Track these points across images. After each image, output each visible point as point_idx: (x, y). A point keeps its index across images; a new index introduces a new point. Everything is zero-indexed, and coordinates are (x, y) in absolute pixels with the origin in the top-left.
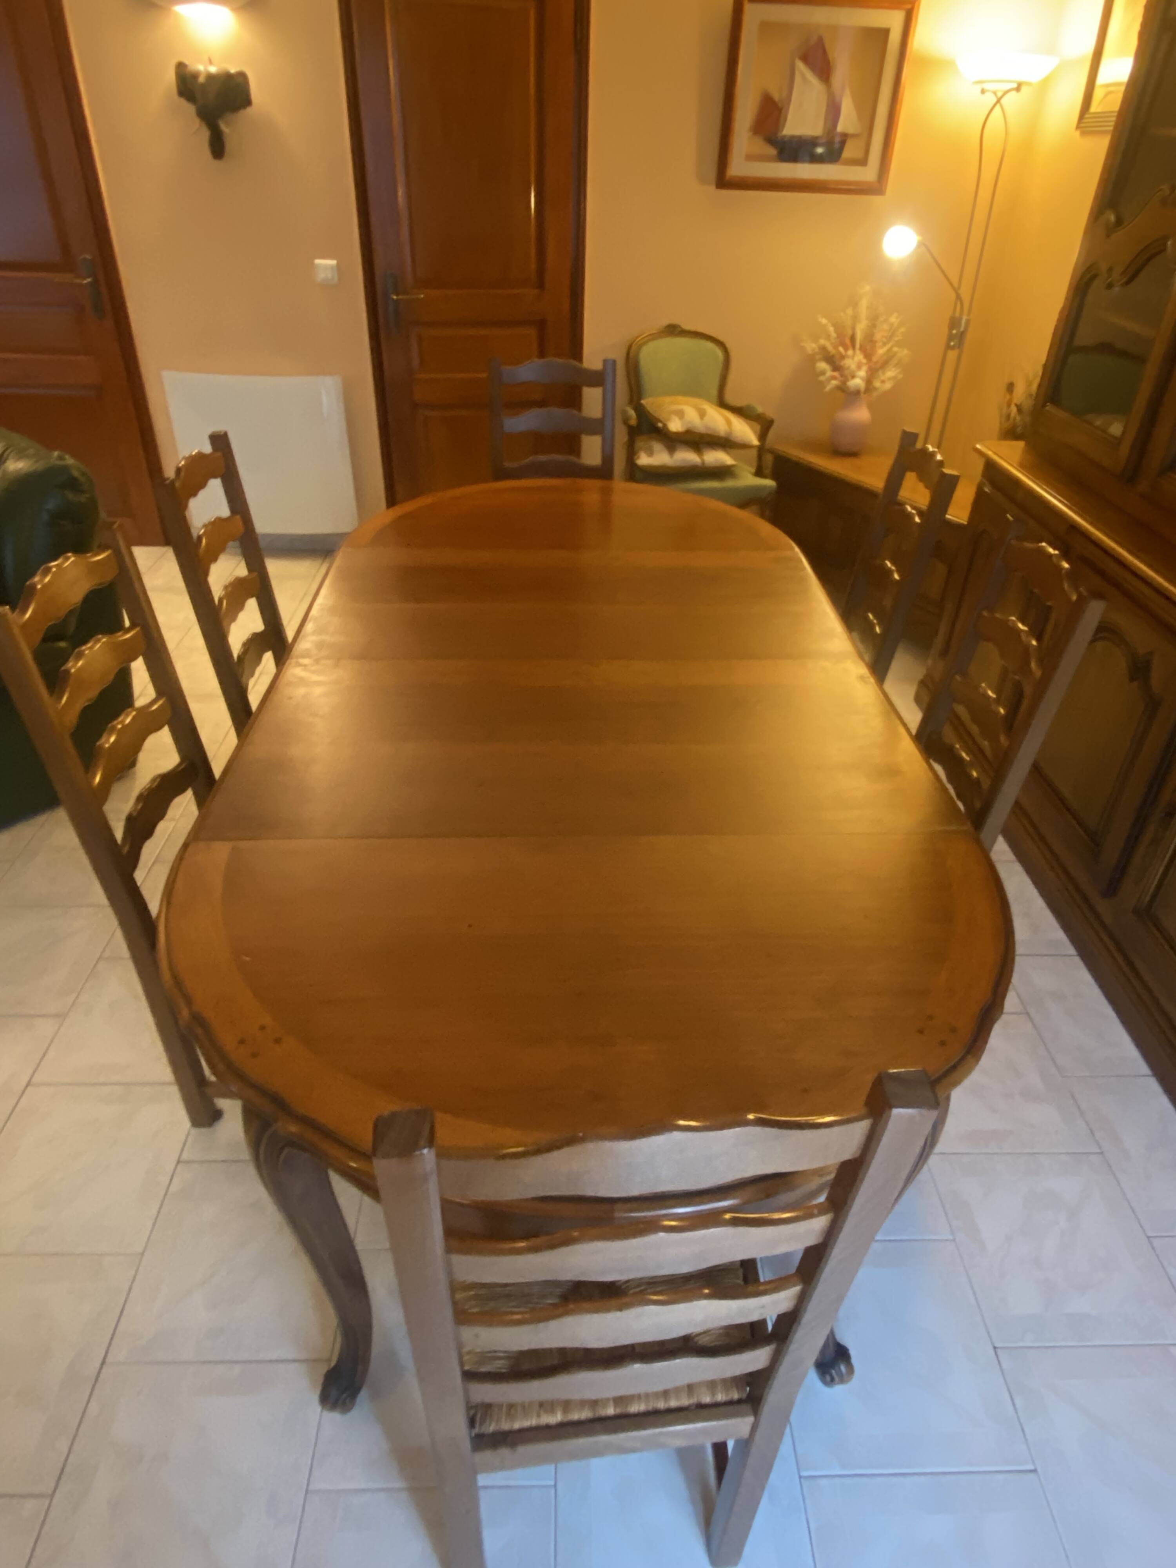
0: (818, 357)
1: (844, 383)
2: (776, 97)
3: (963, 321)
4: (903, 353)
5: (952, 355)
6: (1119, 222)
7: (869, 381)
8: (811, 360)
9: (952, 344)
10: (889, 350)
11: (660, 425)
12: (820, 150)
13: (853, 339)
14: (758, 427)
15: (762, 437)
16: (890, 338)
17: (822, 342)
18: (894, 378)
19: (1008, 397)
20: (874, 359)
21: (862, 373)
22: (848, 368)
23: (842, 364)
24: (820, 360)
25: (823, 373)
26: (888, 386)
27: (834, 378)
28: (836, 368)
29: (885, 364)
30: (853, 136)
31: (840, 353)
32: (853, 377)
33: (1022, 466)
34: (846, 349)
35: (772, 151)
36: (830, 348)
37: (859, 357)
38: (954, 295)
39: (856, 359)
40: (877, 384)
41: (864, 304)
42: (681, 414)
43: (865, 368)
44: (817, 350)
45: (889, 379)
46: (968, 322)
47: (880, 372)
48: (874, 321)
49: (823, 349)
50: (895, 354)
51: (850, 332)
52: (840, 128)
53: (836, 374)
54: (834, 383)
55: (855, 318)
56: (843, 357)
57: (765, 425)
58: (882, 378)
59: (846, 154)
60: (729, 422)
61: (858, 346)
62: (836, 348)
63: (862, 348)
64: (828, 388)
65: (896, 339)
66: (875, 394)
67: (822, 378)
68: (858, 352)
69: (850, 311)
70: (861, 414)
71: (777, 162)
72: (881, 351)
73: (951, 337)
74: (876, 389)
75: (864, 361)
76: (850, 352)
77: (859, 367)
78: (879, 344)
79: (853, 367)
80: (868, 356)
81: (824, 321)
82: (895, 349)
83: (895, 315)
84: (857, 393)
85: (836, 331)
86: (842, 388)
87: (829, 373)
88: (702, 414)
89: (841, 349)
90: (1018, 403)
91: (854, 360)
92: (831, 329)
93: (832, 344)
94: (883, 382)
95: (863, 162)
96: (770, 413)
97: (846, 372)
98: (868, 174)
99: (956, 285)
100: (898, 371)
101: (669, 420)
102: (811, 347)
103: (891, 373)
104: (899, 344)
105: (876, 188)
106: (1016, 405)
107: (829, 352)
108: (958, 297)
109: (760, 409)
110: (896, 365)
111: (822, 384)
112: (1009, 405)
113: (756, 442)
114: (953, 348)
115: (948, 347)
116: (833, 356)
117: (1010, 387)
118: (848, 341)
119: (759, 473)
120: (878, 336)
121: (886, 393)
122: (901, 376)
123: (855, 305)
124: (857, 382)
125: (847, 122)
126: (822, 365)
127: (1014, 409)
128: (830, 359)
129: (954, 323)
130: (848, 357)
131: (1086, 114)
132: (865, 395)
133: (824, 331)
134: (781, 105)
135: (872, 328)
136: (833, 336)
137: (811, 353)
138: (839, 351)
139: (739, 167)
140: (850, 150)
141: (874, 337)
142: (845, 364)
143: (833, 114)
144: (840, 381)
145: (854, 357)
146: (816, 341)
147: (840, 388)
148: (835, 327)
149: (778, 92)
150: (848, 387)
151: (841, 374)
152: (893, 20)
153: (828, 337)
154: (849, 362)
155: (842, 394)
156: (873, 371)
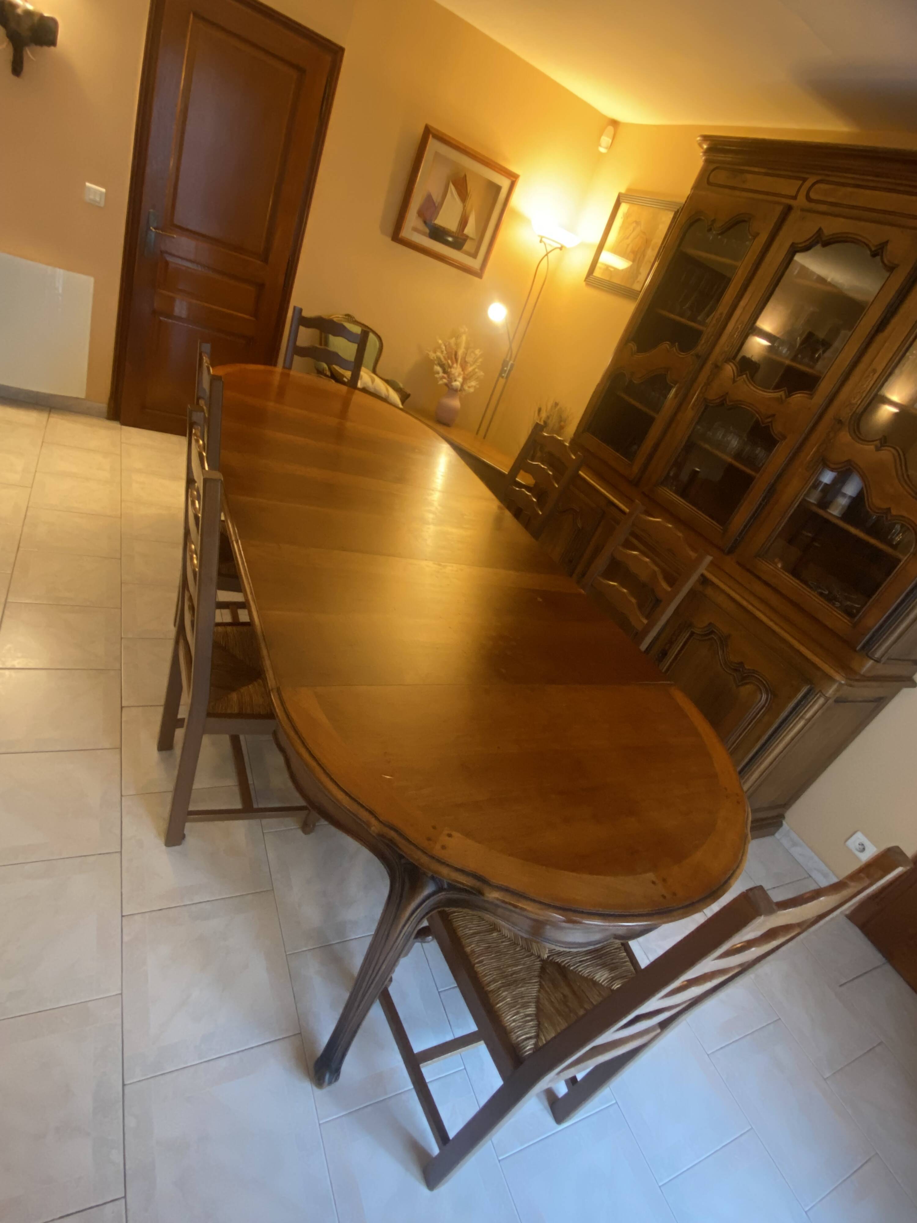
1: (450, 383)
2: (434, 198)
4: (481, 374)
5: (502, 381)
7: (462, 384)
8: (431, 363)
9: (502, 375)
10: (474, 370)
12: (450, 239)
13: (456, 357)
14: (400, 396)
15: (403, 403)
16: (475, 362)
17: (439, 354)
18: (475, 387)
20: (466, 373)
21: (460, 379)
22: (453, 374)
23: (449, 370)
24: (436, 365)
25: (438, 373)
26: (472, 390)
28: (445, 372)
29: (470, 378)
30: (472, 239)
31: (449, 364)
32: (455, 381)
34: (453, 363)
35: (427, 231)
36: (443, 359)
37: (459, 369)
38: (509, 347)
40: (466, 388)
41: (463, 338)
43: (461, 377)
44: (435, 358)
45: (472, 386)
47: (468, 381)
48: (467, 348)
49: (439, 358)
50: (476, 373)
51: (454, 352)
52: (466, 231)
53: (445, 376)
54: (445, 381)
55: (457, 345)
56: (450, 367)
58: (470, 384)
59: (466, 247)
61: (458, 362)
62: (446, 359)
63: (461, 366)
64: (441, 382)
65: (478, 364)
66: (464, 393)
67: (437, 376)
68: (459, 366)
69: (456, 341)
70: (456, 403)
71: (427, 236)
72: (470, 369)
73: (502, 372)
74: (464, 390)
75: (462, 373)
76: (456, 366)
77: (459, 376)
78: (469, 365)
80: (463, 369)
81: (440, 342)
82: (477, 370)
83: (479, 350)
84: (456, 390)
85: (447, 349)
86: (448, 385)
87: (441, 374)
88: (373, 381)
89: (449, 361)
91: (456, 370)
92: (444, 347)
93: (444, 357)
94: (469, 387)
95: (474, 256)
96: (408, 391)
97: (451, 376)
98: (475, 264)
99: (511, 341)
100: (477, 383)
102: (432, 355)
103: (473, 383)
104: (479, 367)
105: (479, 274)
107: (442, 362)
108: (512, 349)
109: (401, 385)
110: (476, 379)
111: (436, 380)
113: (399, 405)
114: (503, 377)
115: (500, 376)
116: (444, 364)
118: (453, 358)
121: (470, 394)
122: (478, 386)
123: (458, 337)
124: (457, 384)
125: (470, 230)
126: (438, 368)
128: (442, 366)
129: (505, 364)
130: (454, 368)
131: (592, 277)
132: (459, 393)
133: (440, 347)
134: (437, 205)
135: (465, 354)
136: (445, 352)
137: (432, 358)
138: (448, 363)
139: (407, 233)
140: (468, 246)
141: (467, 359)
142: (451, 371)
143: (464, 223)
144: (448, 381)
145: (456, 369)
146: (435, 352)
147: (446, 385)
148: (446, 346)
149: (436, 198)
150: (452, 386)
151: (449, 376)
152: (505, 183)
153: (442, 352)
154: (453, 371)
155: (446, 389)
156: (465, 380)
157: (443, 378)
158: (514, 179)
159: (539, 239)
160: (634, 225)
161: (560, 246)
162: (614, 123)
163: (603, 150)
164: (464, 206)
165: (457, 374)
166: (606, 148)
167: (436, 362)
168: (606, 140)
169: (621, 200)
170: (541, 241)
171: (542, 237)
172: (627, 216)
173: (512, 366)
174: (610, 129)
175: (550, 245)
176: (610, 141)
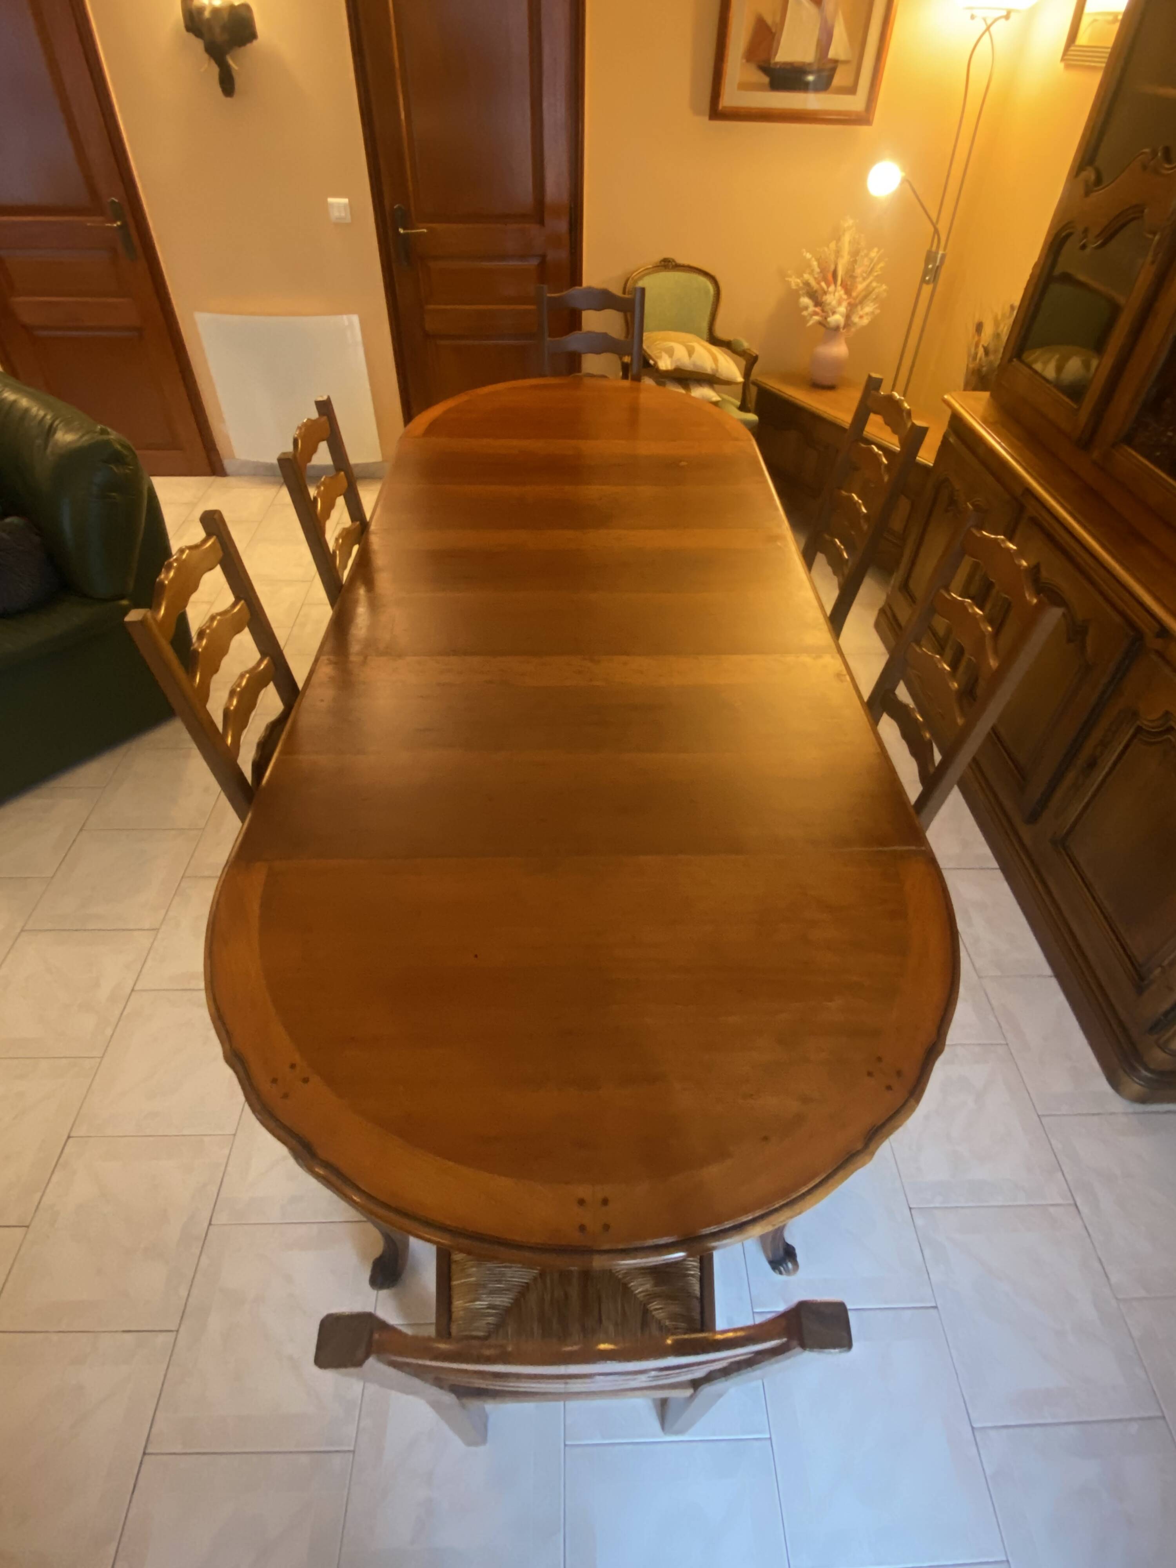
0: (801, 292)
1: (826, 318)
2: (769, 20)
3: (939, 256)
4: (881, 288)
5: (927, 289)
6: (1099, 181)
7: (848, 317)
8: (794, 295)
9: (927, 278)
10: (868, 286)
11: (652, 362)
12: (808, 78)
13: (835, 274)
14: (743, 363)
15: (747, 374)
16: (870, 273)
17: (806, 276)
18: (873, 313)
19: (976, 338)
20: (854, 294)
21: (842, 309)
22: (829, 304)
23: (824, 300)
24: (804, 295)
25: (806, 308)
26: (865, 321)
27: (816, 313)
28: (818, 303)
29: (862, 302)
30: (844, 62)
31: (822, 289)
32: (834, 313)
33: (985, 422)
34: (828, 285)
35: (766, 80)
36: (813, 283)
37: (841, 292)
38: (932, 230)
39: (837, 294)
40: (855, 319)
41: (846, 239)
42: (670, 352)
43: (845, 304)
44: (801, 285)
45: (867, 314)
46: (943, 256)
47: (859, 307)
48: (855, 254)
49: (807, 284)
50: (874, 289)
51: (832, 267)
52: (831, 54)
53: (818, 309)
54: (816, 318)
55: (838, 253)
56: (825, 293)
57: (750, 362)
58: (861, 313)
59: (837, 81)
60: (715, 360)
61: (839, 282)
62: (819, 283)
63: (844, 286)
64: (811, 323)
65: (876, 274)
66: (853, 329)
67: (805, 313)
68: (839, 288)
69: (833, 245)
70: (839, 349)
71: (766, 90)
72: (861, 286)
73: (926, 272)
74: (855, 324)
75: (845, 297)
76: (832, 288)
77: (839, 303)
78: (859, 279)
79: (834, 303)
80: (848, 292)
81: (808, 256)
82: (874, 284)
83: (876, 250)
84: (837, 329)
85: (819, 265)
86: (823, 324)
87: (812, 308)
88: (691, 352)
89: (823, 284)
90: (986, 345)
91: (835, 297)
92: (815, 263)
93: (815, 279)
94: (861, 317)
95: (852, 90)
96: (755, 351)
97: (827, 308)
98: (855, 103)
99: (934, 220)
100: (876, 305)
101: (660, 357)
102: (795, 282)
103: (869, 308)
104: (878, 279)
105: (863, 119)
106: (983, 346)
107: (812, 287)
108: (936, 231)
109: (746, 345)
110: (874, 300)
111: (804, 320)
112: (977, 346)
113: (740, 379)
114: (928, 282)
115: (923, 281)
116: (816, 291)
117: (979, 327)
118: (830, 277)
119: (743, 408)
120: (858, 271)
121: (864, 328)
122: (878, 311)
123: (838, 239)
124: (837, 318)
125: (838, 49)
126: (805, 301)
127: (981, 351)
128: (813, 294)
129: (930, 257)
130: (830, 293)
131: (1073, 47)
132: (843, 331)
134: (774, 29)
136: (816, 271)
137: (795, 288)
138: (821, 287)
139: (731, 97)
140: (840, 78)
141: (854, 272)
142: (826, 300)
143: (826, 40)
144: (822, 316)
146: (800, 276)
148: (819, 261)
149: (771, 16)
150: (828, 323)
151: (823, 310)
153: (812, 272)
154: (830, 297)
155: (822, 329)
156: (852, 307)
161: (1002, 12)
164: (822, 14)
165: (836, 302)
170: (973, 16)
175: (984, 18)
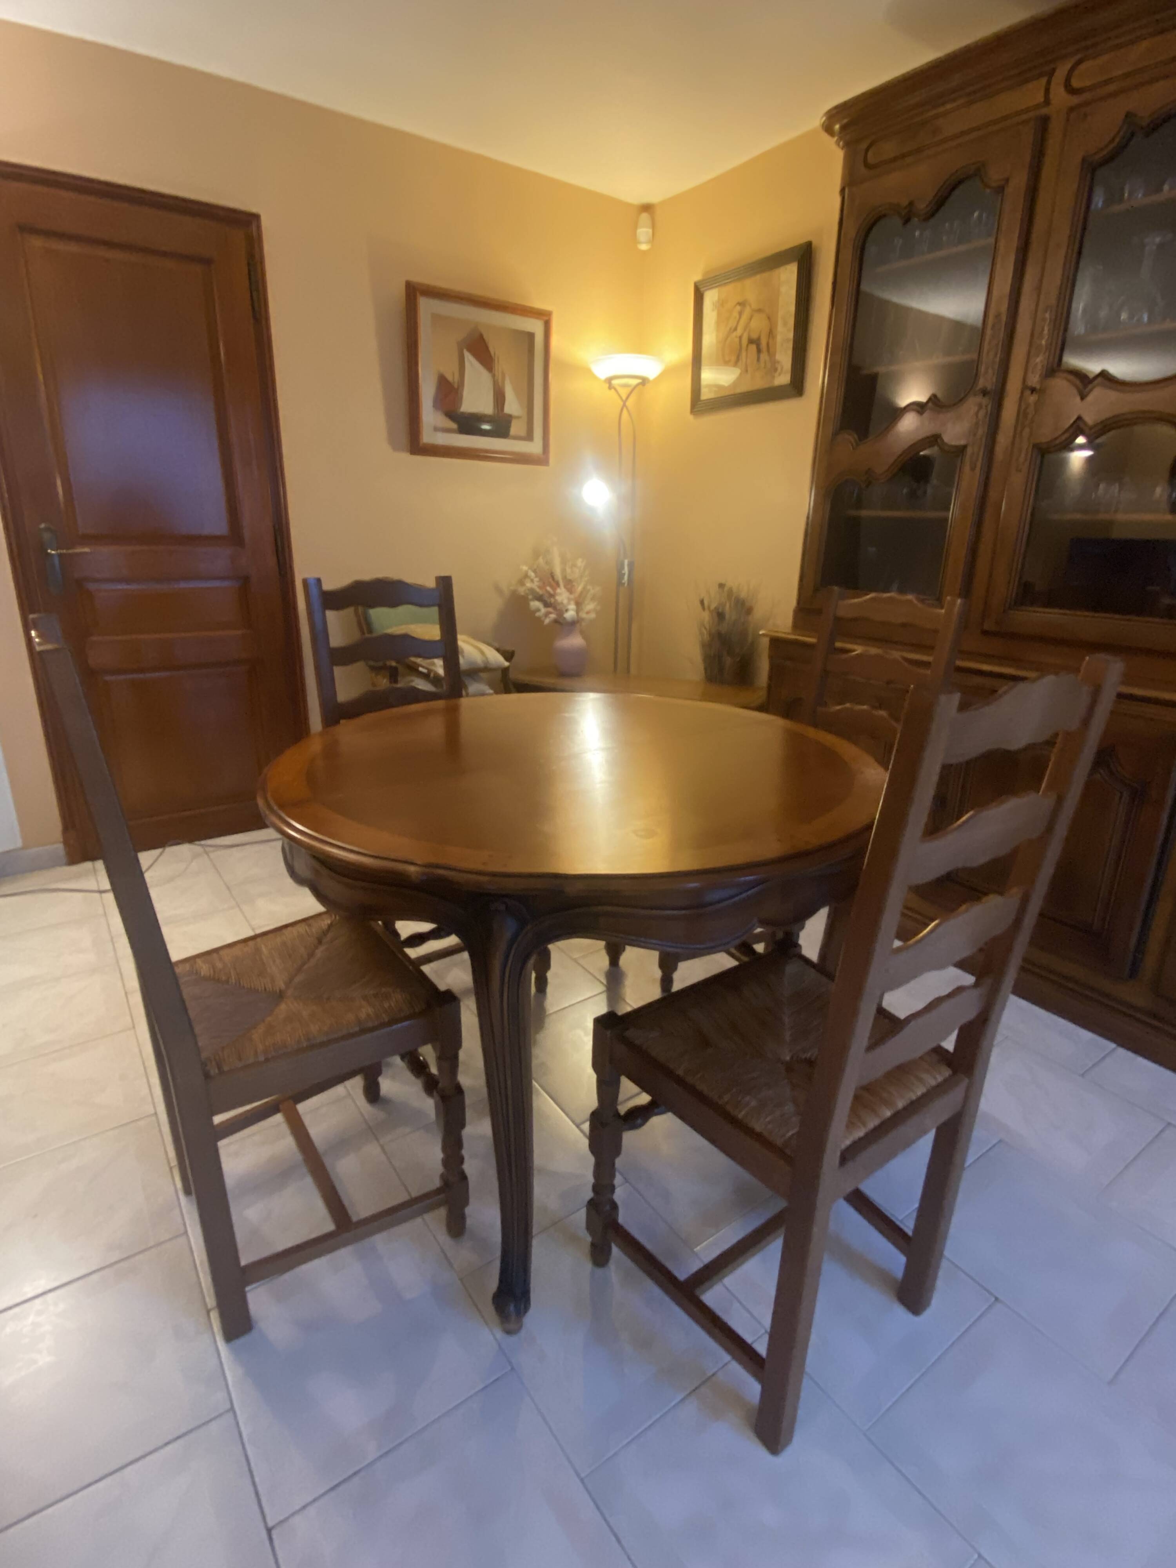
1: (559, 616)
2: (450, 378)
3: (626, 564)
4: (594, 590)
5: (624, 590)
6: (862, 437)
7: (577, 613)
8: (524, 600)
9: (623, 581)
10: (584, 588)
12: (488, 426)
13: (554, 579)
16: (581, 577)
17: (529, 585)
18: (594, 609)
21: (572, 607)
22: (562, 603)
23: (552, 600)
24: (531, 600)
25: (539, 610)
26: (593, 616)
27: (550, 613)
28: (546, 605)
30: (518, 417)
31: (548, 593)
32: (567, 610)
34: (554, 589)
35: (454, 426)
36: (538, 590)
37: (565, 593)
40: (583, 615)
41: (554, 552)
43: (572, 602)
44: (527, 591)
45: (592, 610)
47: (583, 606)
49: (532, 590)
50: (588, 591)
51: (550, 574)
52: (506, 410)
53: (550, 609)
54: (552, 616)
55: (549, 564)
56: (552, 596)
57: (507, 656)
58: (585, 610)
59: (513, 431)
61: (561, 585)
62: (543, 589)
63: (565, 587)
64: (547, 621)
65: (586, 579)
66: (584, 624)
67: (537, 614)
68: (563, 590)
70: (576, 641)
71: (457, 433)
72: (580, 589)
73: (621, 576)
74: (583, 619)
75: (571, 597)
76: (557, 591)
77: (569, 603)
78: (575, 584)
80: (571, 592)
81: (524, 568)
82: (588, 587)
84: (573, 623)
85: (538, 575)
86: (558, 620)
87: (543, 610)
89: (548, 588)
91: (562, 596)
92: (532, 574)
93: (538, 586)
94: (588, 613)
95: (529, 437)
96: (509, 648)
97: (558, 607)
98: (534, 447)
100: (595, 603)
102: (522, 590)
103: (590, 606)
104: (589, 582)
105: (542, 460)
107: (538, 593)
108: (622, 544)
110: (593, 599)
111: (539, 620)
114: (624, 585)
115: (619, 584)
116: (542, 595)
117: (702, 603)
118: (551, 582)
121: (591, 622)
122: (599, 608)
123: (546, 553)
124: (570, 614)
125: (512, 406)
126: (535, 604)
128: (540, 598)
129: (620, 565)
130: (557, 595)
131: (700, 403)
132: (578, 625)
133: (526, 576)
134: (456, 386)
135: (564, 570)
136: (536, 579)
137: (523, 594)
138: (546, 590)
139: (428, 437)
140: (516, 428)
141: (569, 577)
142: (556, 600)
143: (499, 398)
144: (556, 615)
145: (560, 594)
146: (523, 584)
147: (556, 621)
148: (535, 571)
149: (452, 376)
150: (565, 618)
151: (555, 608)
152: (535, 326)
153: (532, 581)
154: (559, 598)
155: (557, 627)
156: (579, 604)
157: (547, 615)
158: (546, 318)
159: (607, 385)
160: (738, 308)
161: (639, 381)
162: (647, 208)
163: (644, 247)
164: (494, 376)
165: (565, 601)
166: (647, 242)
167: (530, 597)
168: (644, 232)
169: (702, 290)
170: (611, 387)
171: (609, 380)
172: (720, 304)
173: (631, 565)
174: (645, 216)
175: (625, 386)
176: (650, 231)
